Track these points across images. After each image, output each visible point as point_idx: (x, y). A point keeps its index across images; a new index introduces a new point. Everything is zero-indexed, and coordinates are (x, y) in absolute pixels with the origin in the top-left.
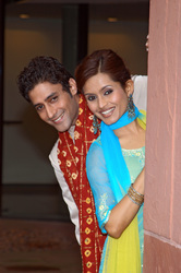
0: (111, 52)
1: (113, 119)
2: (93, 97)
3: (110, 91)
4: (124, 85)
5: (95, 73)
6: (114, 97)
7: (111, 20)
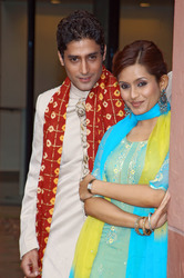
0: (152, 44)
1: (141, 110)
2: (126, 86)
3: (144, 84)
4: (159, 79)
5: (133, 63)
6: (147, 90)
7: (143, 5)
